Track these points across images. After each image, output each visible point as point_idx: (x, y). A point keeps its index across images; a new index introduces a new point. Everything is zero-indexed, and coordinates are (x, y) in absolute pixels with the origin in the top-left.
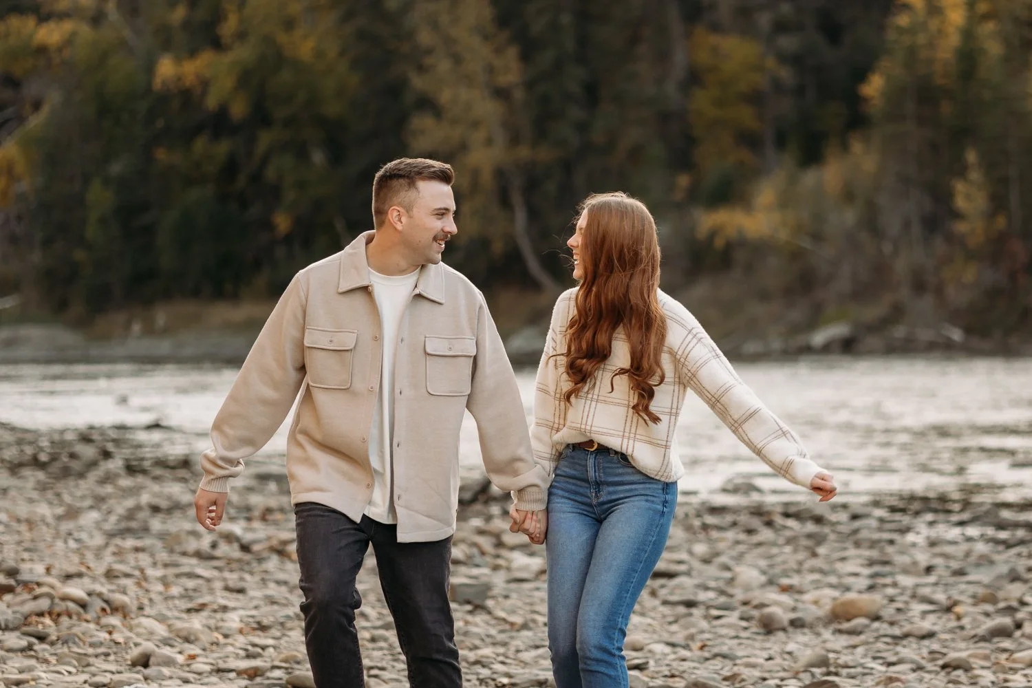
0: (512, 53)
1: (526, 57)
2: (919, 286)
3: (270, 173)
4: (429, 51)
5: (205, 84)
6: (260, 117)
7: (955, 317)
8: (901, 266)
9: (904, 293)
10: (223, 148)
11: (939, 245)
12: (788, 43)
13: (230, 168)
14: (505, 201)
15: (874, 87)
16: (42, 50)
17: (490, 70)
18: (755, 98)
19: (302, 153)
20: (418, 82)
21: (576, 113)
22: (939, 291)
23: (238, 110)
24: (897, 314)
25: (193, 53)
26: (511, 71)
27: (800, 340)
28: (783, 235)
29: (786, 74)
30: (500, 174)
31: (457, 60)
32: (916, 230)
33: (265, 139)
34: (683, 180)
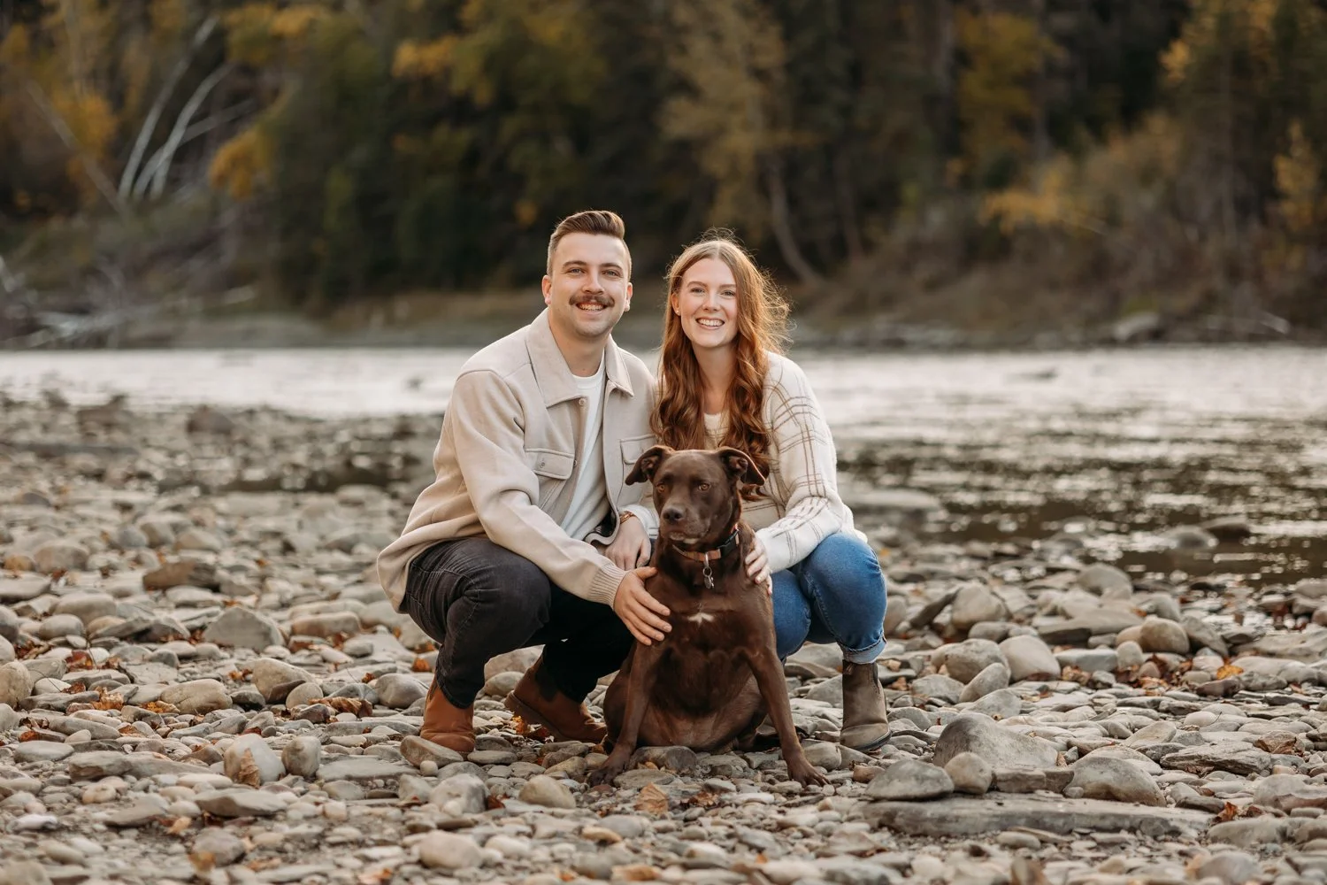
0: (774, 31)
1: (788, 37)
2: (1234, 273)
3: (515, 161)
4: (685, 29)
5: (447, 71)
6: (505, 103)
7: (1278, 305)
8: (1211, 251)
9: (1218, 282)
10: (464, 137)
11: (1255, 227)
12: (1064, 21)
13: (472, 157)
14: (762, 187)
15: (1178, 57)
16: (279, 38)
17: (751, 50)
18: (1026, 80)
19: (545, 139)
20: (675, 62)
21: (839, 96)
22: (1258, 277)
23: (483, 95)
24: (1210, 302)
25: (434, 37)
26: (772, 52)
27: (1103, 330)
28: (1074, 220)
29: (1061, 55)
30: (760, 158)
31: (717, 37)
32: (1229, 213)
33: (510, 126)
34: (955, 167)
